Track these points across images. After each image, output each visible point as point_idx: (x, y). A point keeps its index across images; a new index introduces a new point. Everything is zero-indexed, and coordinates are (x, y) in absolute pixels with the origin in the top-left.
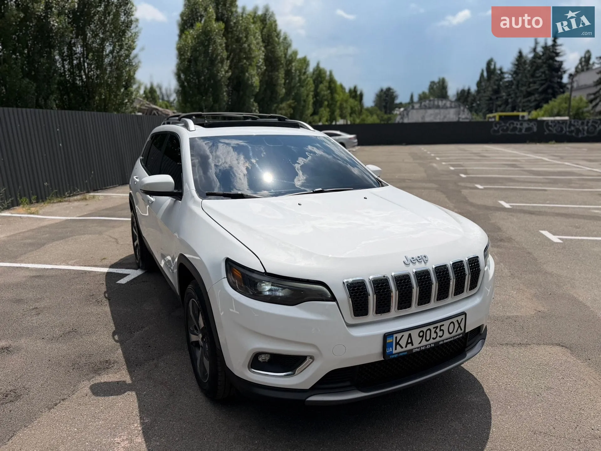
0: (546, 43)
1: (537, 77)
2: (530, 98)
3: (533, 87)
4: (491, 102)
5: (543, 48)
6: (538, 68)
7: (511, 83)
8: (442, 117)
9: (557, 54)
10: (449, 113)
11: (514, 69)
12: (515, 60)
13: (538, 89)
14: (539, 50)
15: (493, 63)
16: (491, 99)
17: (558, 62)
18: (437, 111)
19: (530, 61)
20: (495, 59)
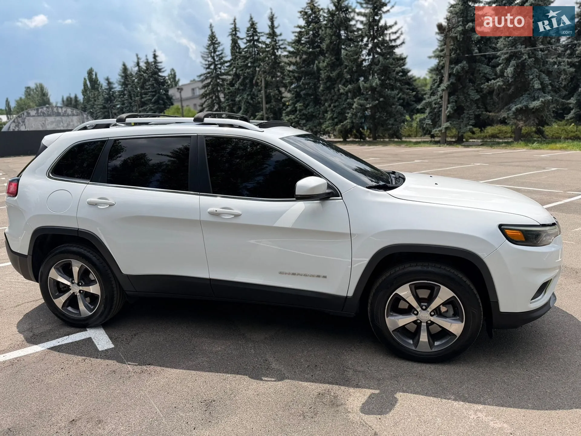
0: (147, 59)
1: (147, 89)
2: (145, 108)
3: (147, 98)
4: (105, 110)
5: (145, 63)
6: (145, 81)
7: (122, 93)
8: (66, 125)
9: (160, 70)
10: (72, 121)
11: (123, 81)
12: (121, 72)
13: (151, 100)
14: (143, 65)
15: (94, 73)
16: (104, 107)
17: (162, 76)
18: (58, 118)
19: (136, 74)
20: (95, 70)
